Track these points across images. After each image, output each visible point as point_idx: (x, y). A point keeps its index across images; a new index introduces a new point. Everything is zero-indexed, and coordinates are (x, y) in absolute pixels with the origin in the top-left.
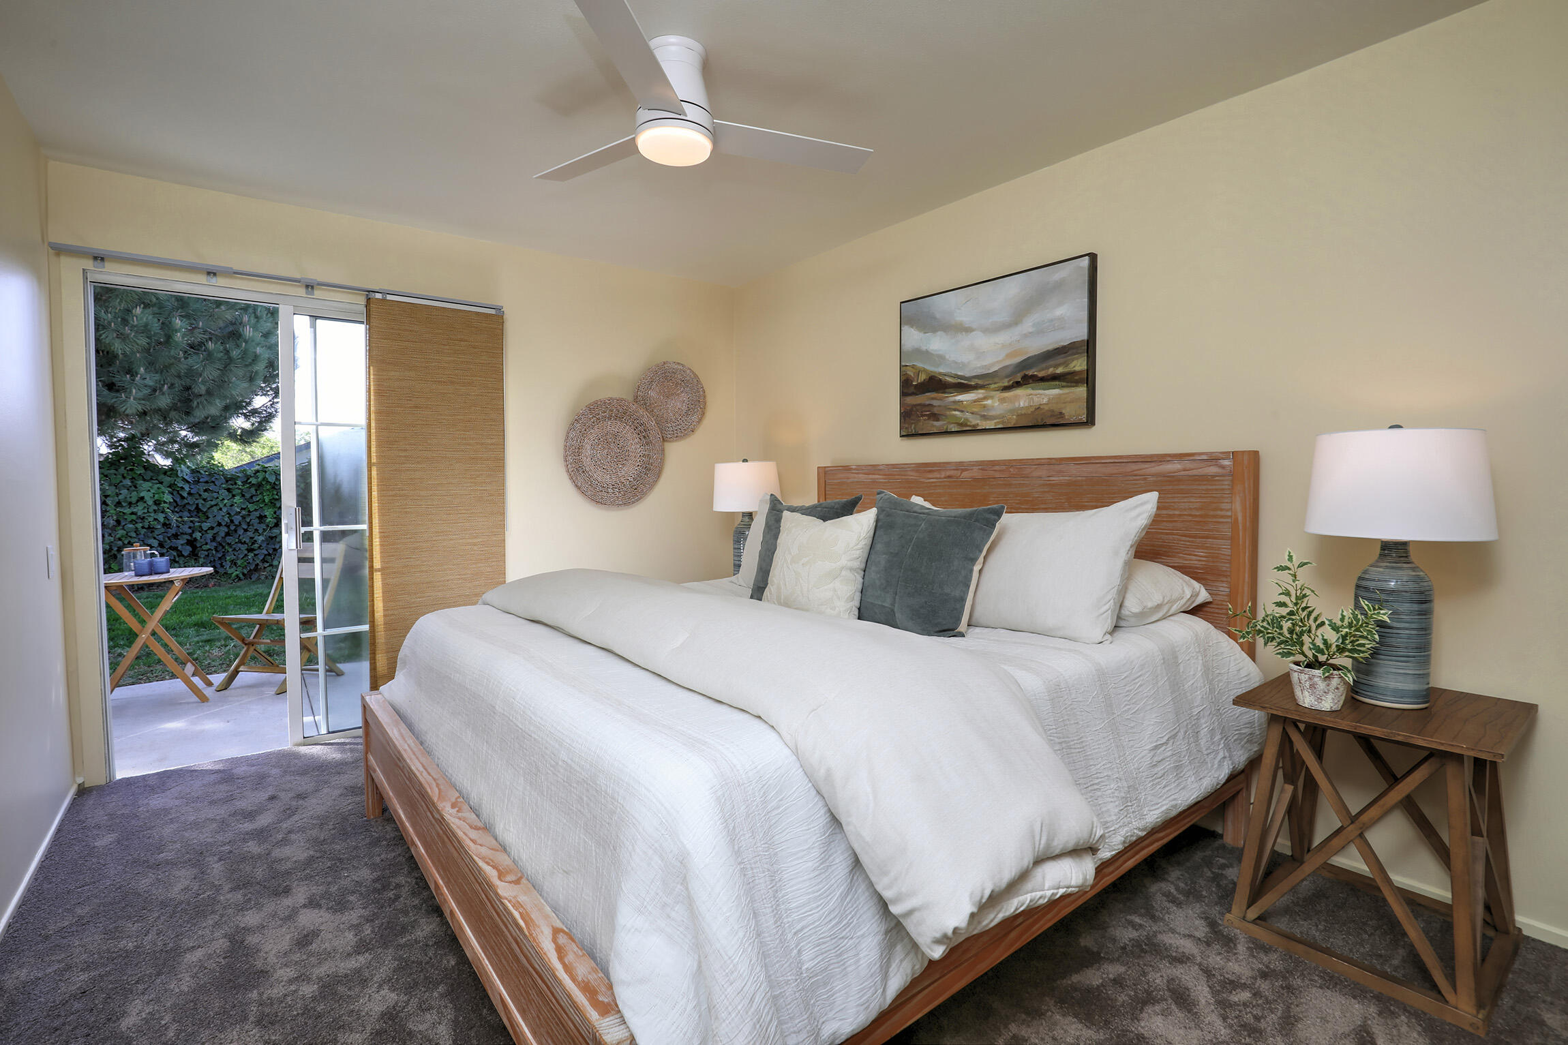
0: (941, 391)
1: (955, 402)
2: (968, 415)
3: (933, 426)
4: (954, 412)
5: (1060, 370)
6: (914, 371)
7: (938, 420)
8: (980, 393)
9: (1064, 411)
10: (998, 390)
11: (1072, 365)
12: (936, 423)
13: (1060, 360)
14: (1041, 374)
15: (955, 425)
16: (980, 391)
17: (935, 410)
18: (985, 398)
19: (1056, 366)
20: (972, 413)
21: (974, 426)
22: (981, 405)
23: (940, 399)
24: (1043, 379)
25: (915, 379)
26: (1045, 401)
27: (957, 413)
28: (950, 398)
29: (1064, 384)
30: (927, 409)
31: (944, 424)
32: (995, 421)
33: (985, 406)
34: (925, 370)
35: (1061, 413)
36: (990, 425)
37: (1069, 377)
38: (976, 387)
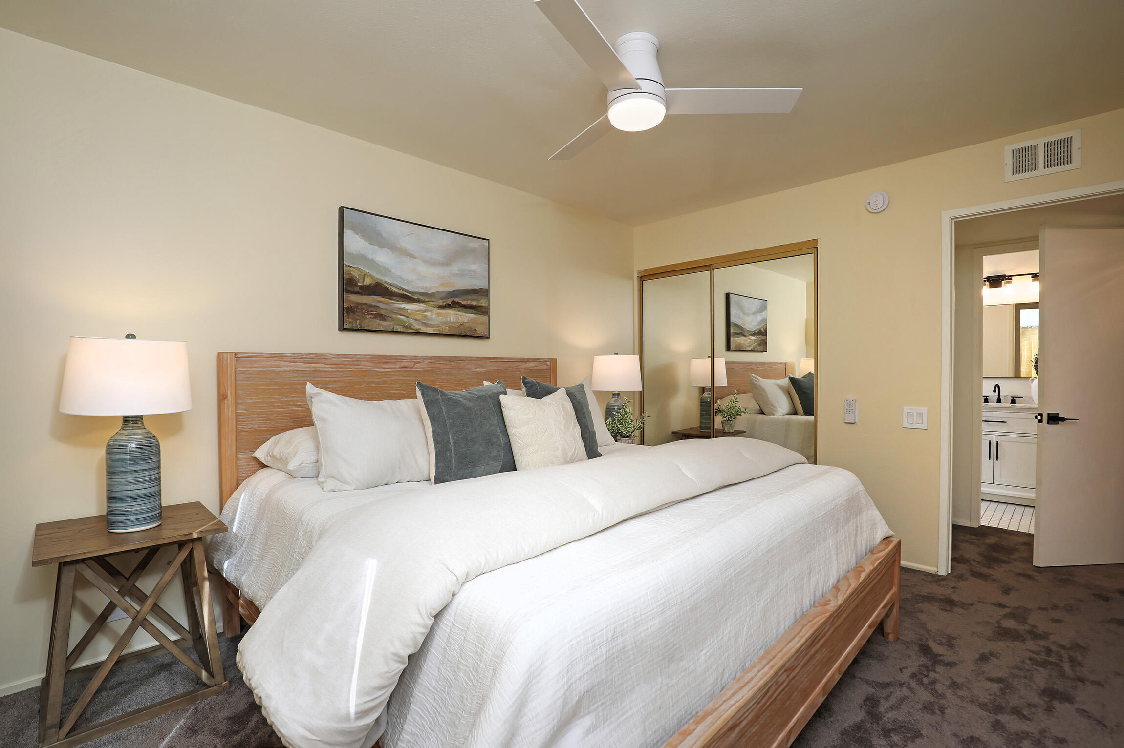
0: (387, 297)
1: (400, 309)
2: (411, 321)
3: (379, 324)
4: (399, 316)
5: (474, 303)
6: (359, 273)
7: (384, 320)
8: (421, 306)
9: (477, 329)
10: (435, 307)
11: (481, 302)
12: (382, 322)
13: (474, 297)
14: (464, 303)
15: (401, 327)
16: (422, 305)
17: (382, 312)
18: (426, 310)
19: (473, 300)
20: (416, 320)
21: (417, 330)
22: (423, 315)
23: (387, 304)
24: (465, 306)
25: (361, 281)
26: (466, 320)
27: (402, 317)
28: (396, 305)
29: (477, 312)
30: (373, 309)
31: (391, 325)
32: (434, 328)
33: (425, 316)
34: (371, 276)
35: (475, 330)
36: (430, 330)
37: (479, 308)
38: (418, 301)
